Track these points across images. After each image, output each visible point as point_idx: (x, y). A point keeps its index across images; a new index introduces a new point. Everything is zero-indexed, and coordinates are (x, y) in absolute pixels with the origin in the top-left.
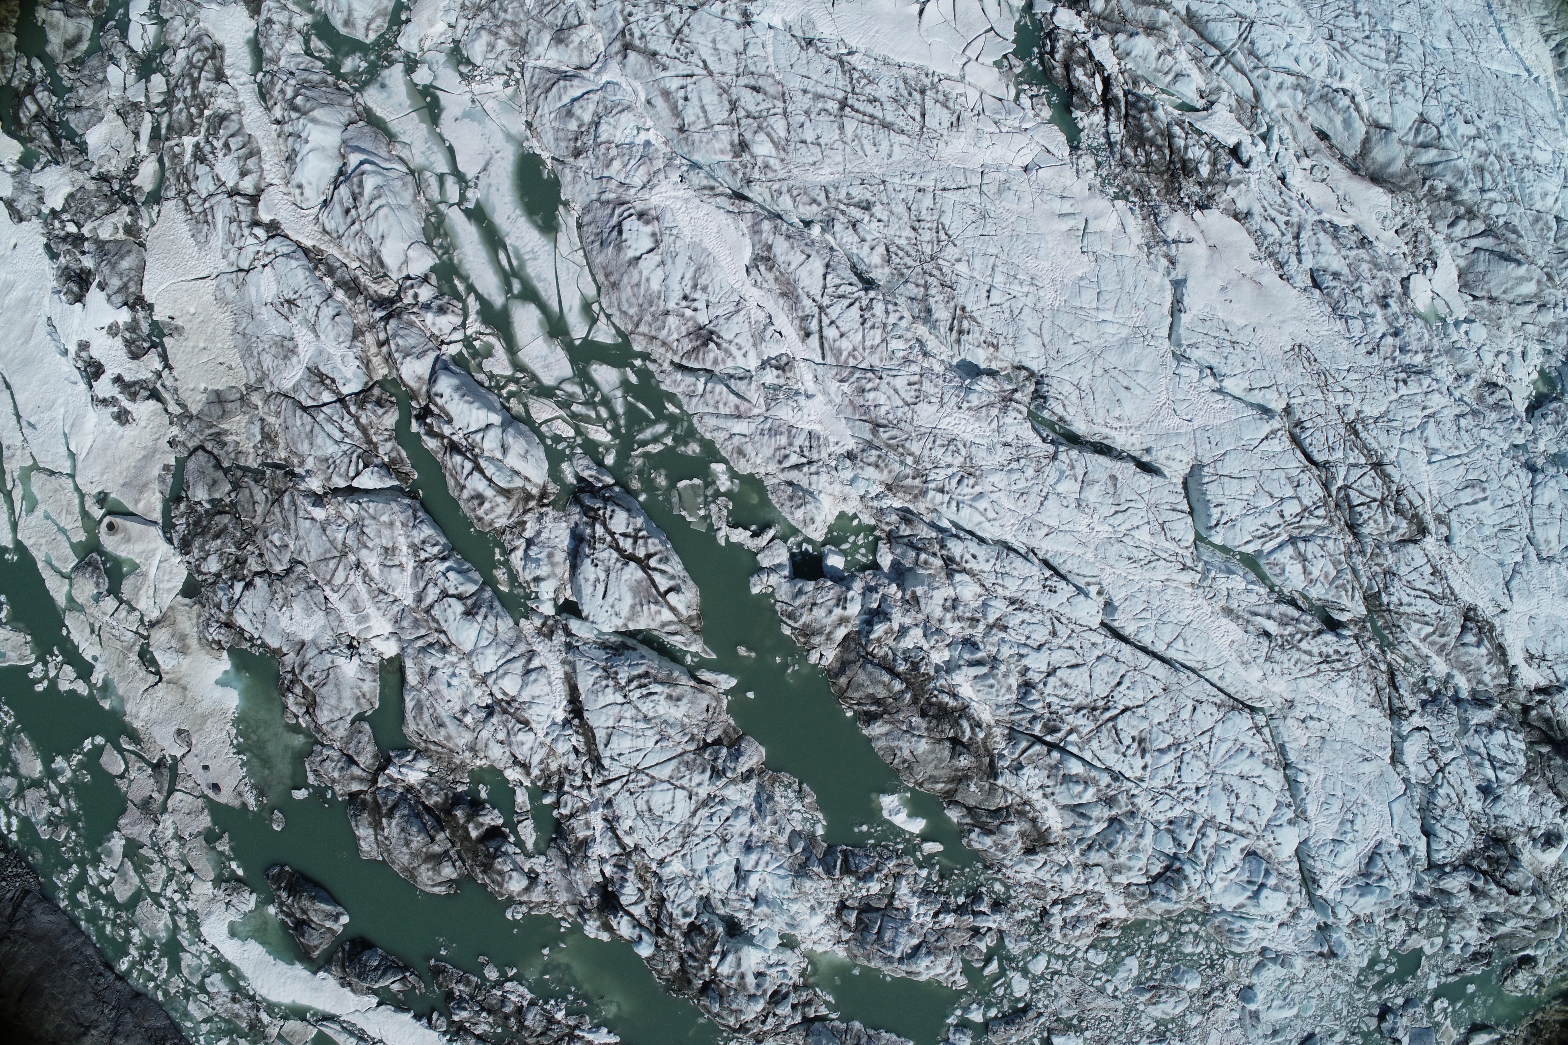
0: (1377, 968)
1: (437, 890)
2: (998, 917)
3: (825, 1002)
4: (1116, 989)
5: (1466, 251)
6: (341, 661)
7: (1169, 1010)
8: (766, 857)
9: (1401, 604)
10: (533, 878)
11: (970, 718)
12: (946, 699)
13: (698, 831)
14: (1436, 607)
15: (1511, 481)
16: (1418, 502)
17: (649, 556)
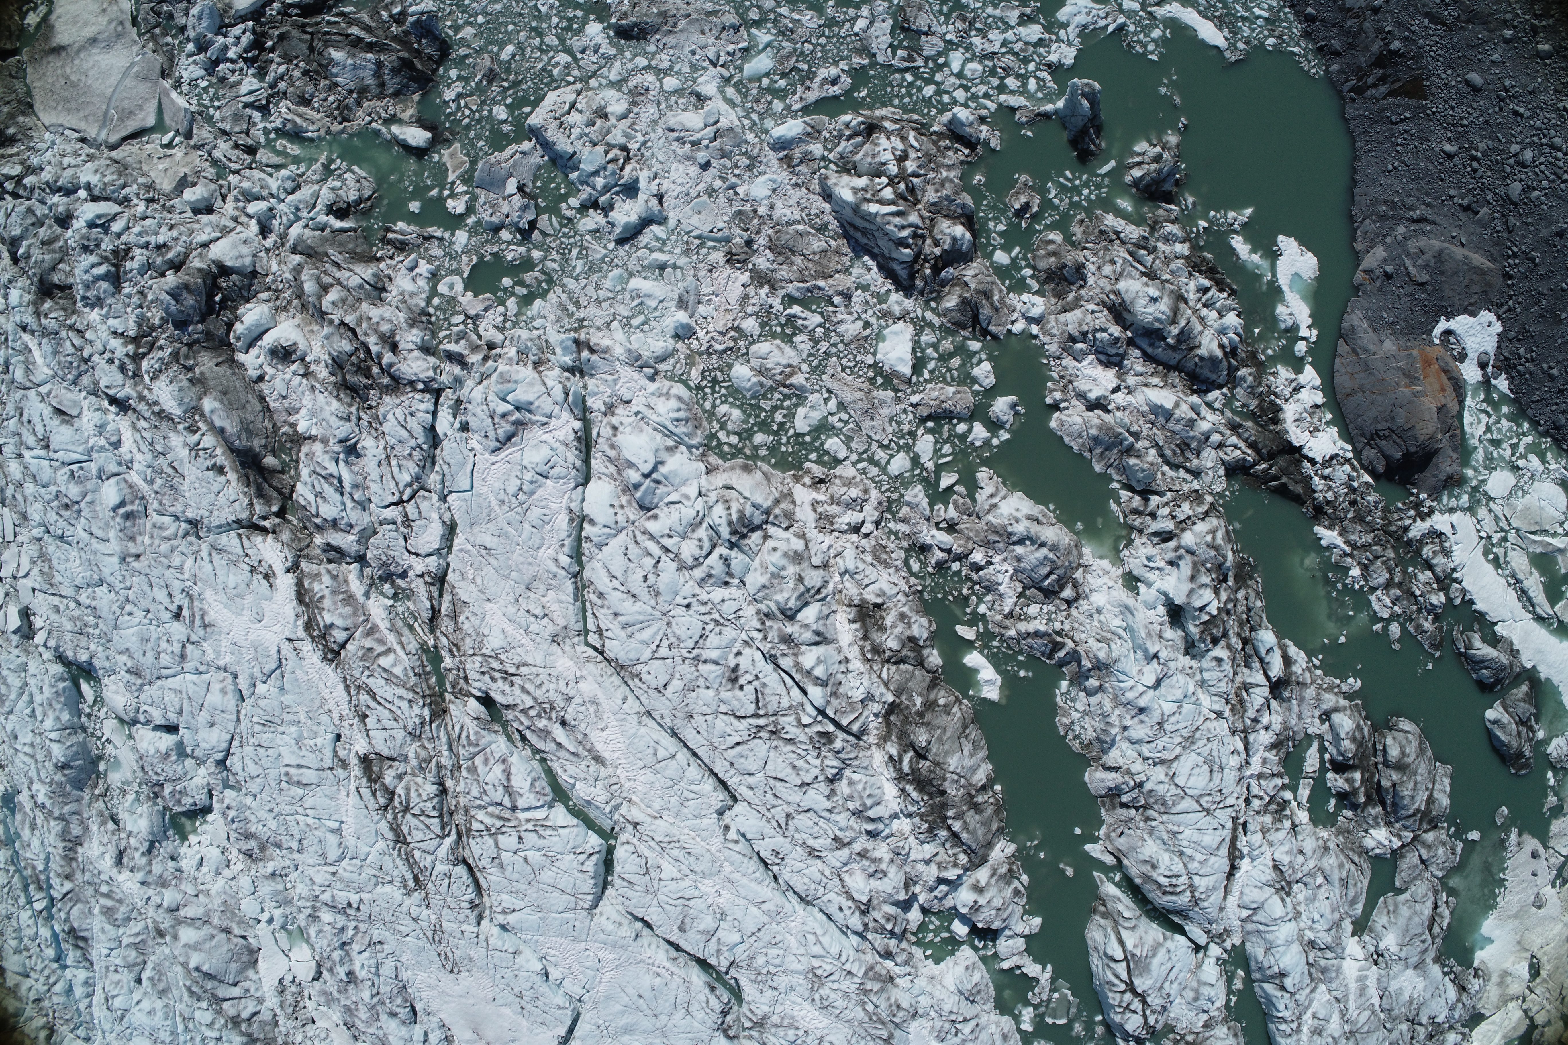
0: (524, 291)
1: (1406, 725)
2: (928, 540)
3: (1119, 504)
4: (826, 401)
5: (245, 984)
6: (1394, 949)
7: (776, 352)
8: (1130, 695)
9: (410, 701)
10: (1326, 716)
11: (899, 770)
12: (915, 795)
13: (1179, 740)
14: (371, 682)
15: (252, 769)
16: (365, 792)
17: (1123, 992)
